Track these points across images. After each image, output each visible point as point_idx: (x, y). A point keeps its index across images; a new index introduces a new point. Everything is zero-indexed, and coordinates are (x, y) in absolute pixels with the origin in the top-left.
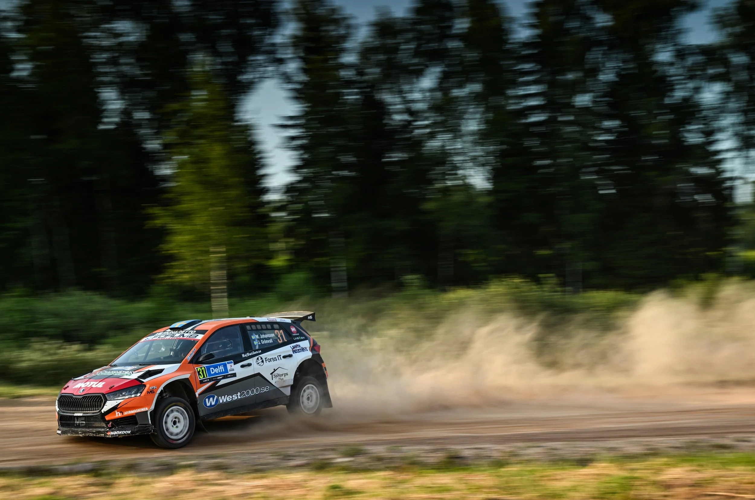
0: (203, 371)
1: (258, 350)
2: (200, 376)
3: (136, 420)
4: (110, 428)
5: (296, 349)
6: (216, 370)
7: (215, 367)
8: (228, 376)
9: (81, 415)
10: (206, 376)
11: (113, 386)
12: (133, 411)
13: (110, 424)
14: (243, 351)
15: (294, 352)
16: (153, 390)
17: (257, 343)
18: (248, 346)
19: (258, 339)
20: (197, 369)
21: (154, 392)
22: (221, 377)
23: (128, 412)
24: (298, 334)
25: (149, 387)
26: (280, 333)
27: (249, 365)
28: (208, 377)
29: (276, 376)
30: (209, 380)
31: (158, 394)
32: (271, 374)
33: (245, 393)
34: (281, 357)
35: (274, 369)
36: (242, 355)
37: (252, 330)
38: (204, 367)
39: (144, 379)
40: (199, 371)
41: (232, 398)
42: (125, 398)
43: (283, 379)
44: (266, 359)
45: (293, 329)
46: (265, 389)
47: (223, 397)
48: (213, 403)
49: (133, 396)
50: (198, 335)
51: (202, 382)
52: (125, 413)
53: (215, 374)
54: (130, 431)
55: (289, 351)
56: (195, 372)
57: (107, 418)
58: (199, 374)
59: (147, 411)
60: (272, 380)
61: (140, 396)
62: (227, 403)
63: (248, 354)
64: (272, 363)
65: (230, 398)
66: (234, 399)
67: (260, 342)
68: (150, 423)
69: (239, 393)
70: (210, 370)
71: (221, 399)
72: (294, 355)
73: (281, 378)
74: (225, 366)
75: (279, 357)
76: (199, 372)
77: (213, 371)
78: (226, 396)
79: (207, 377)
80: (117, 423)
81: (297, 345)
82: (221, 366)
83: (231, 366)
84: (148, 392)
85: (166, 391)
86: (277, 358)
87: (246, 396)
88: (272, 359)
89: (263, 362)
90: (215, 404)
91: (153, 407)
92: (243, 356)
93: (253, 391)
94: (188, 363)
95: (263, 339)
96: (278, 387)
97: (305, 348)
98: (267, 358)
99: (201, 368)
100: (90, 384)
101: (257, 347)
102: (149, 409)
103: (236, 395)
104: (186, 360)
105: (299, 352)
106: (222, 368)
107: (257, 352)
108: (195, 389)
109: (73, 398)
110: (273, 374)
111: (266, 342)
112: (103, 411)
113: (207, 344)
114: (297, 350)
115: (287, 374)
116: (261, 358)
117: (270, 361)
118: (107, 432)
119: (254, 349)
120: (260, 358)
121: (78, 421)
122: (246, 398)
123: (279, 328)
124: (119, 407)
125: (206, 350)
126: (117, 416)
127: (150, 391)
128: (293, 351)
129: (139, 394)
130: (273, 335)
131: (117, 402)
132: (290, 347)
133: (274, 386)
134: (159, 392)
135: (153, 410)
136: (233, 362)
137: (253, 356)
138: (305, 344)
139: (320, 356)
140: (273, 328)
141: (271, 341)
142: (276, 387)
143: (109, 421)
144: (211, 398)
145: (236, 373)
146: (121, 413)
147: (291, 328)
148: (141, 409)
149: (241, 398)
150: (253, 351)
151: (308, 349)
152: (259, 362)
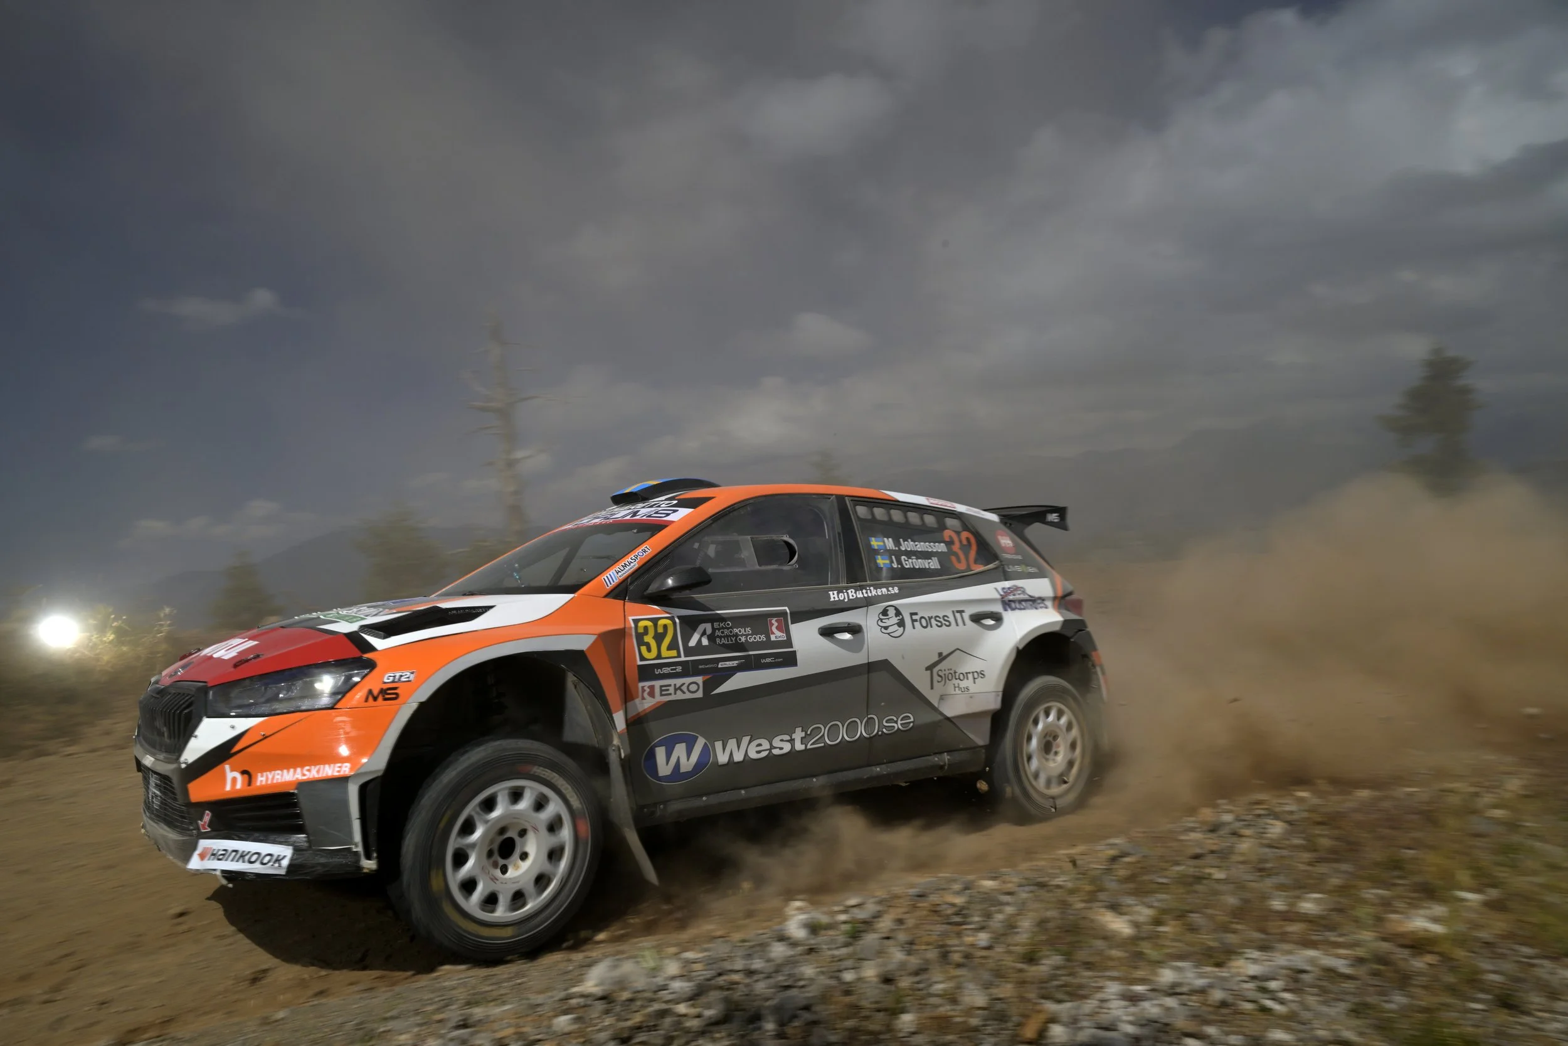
1: (886, 584)
2: (644, 649)
3: (300, 816)
5: (1011, 597)
8: (763, 661)
9: (151, 764)
11: (258, 656)
12: (291, 771)
15: (1007, 604)
16: (395, 688)
18: (854, 566)
19: (891, 552)
21: (397, 696)
22: (736, 663)
23: (270, 776)
24: (1020, 558)
27: (851, 629)
28: (680, 659)
29: (944, 678)
30: (679, 669)
31: (415, 706)
32: (927, 669)
33: (824, 731)
34: (966, 616)
35: (940, 654)
36: (831, 593)
37: (874, 520)
39: (383, 638)
40: (641, 630)
41: (770, 750)
42: (278, 711)
43: (968, 689)
44: (914, 617)
45: (1004, 542)
46: (899, 722)
47: (732, 743)
48: (687, 765)
50: (675, 512)
51: (646, 676)
52: (260, 779)
55: (990, 601)
57: (197, 792)
58: (640, 644)
59: (344, 780)
60: (932, 688)
62: (749, 766)
63: (853, 594)
64: (934, 631)
65: (759, 748)
66: (776, 752)
67: (899, 562)
69: (798, 730)
70: (689, 630)
71: (724, 749)
72: (1009, 617)
73: (965, 684)
75: (958, 615)
76: (642, 633)
79: (672, 656)
81: (1017, 588)
83: (779, 627)
84: (370, 692)
86: (951, 619)
87: (825, 743)
88: (933, 621)
89: (901, 624)
90: (699, 766)
91: (376, 761)
92: (832, 596)
93: (852, 727)
94: (606, 596)
95: (909, 554)
96: (948, 715)
97: (1040, 598)
98: (916, 614)
101: (887, 577)
102: (359, 769)
103: (787, 737)
104: (602, 584)
105: (1020, 609)
107: (884, 590)
110: (935, 670)
111: (918, 563)
112: (184, 758)
114: (1015, 601)
115: (982, 674)
116: (898, 613)
117: (929, 624)
119: (872, 580)
120: (892, 612)
122: (827, 749)
124: (238, 747)
126: (228, 786)
127: (387, 689)
128: (1004, 603)
130: (941, 548)
131: (233, 727)
132: (996, 589)
133: (935, 709)
134: (424, 699)
135: (380, 774)
136: (788, 611)
137: (868, 602)
138: (1040, 587)
139: (1086, 627)
140: (943, 527)
141: (933, 564)
142: (941, 714)
143: (201, 806)
144: (678, 746)
145: (794, 652)
146: (246, 776)
147: (1000, 537)
148: (322, 766)
149: (806, 750)
150: (870, 586)
151: (1049, 603)
152: (888, 623)
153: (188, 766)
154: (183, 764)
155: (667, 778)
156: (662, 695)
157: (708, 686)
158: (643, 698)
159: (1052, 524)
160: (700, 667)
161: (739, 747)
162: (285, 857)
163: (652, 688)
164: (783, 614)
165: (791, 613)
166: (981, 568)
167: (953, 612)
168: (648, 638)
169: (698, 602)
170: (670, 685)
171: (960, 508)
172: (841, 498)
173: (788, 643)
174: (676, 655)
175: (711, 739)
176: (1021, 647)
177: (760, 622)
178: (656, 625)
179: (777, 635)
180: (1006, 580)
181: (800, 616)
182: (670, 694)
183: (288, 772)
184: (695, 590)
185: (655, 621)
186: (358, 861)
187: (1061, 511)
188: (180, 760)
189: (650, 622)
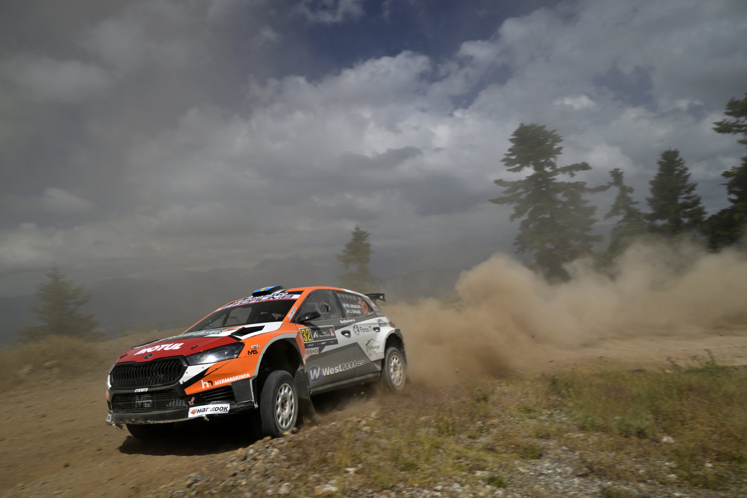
2: (304, 338)
3: (232, 393)
5: (380, 323)
6: (319, 334)
7: (319, 330)
8: (330, 342)
11: (198, 345)
12: (228, 379)
16: (256, 350)
17: (349, 311)
18: (343, 313)
19: (349, 308)
20: (301, 330)
21: (257, 353)
22: (325, 343)
25: (251, 347)
26: (363, 305)
28: (313, 342)
29: (370, 349)
30: (313, 345)
31: (262, 355)
32: (366, 345)
33: (345, 365)
34: (372, 328)
35: (368, 340)
37: (342, 298)
38: (308, 328)
39: (241, 336)
40: (303, 333)
41: (334, 371)
42: (216, 361)
43: (375, 352)
44: (361, 329)
46: (361, 363)
47: (326, 369)
48: (317, 376)
49: (228, 357)
50: (292, 296)
51: (307, 347)
52: (216, 383)
53: (319, 338)
55: (375, 324)
56: (299, 333)
57: (189, 391)
59: (248, 379)
60: (367, 352)
61: (237, 357)
62: (330, 377)
63: (345, 321)
65: (332, 371)
66: (336, 372)
67: (352, 311)
68: (252, 396)
69: (340, 365)
70: (314, 332)
71: (324, 371)
72: (381, 328)
73: (374, 350)
77: (316, 334)
78: (329, 368)
80: (203, 399)
81: (380, 320)
82: (323, 330)
83: (333, 331)
84: (249, 352)
86: (369, 329)
87: (346, 369)
88: (365, 329)
89: (358, 331)
91: (256, 373)
92: (341, 322)
93: (351, 365)
94: (290, 322)
95: (353, 309)
98: (361, 327)
102: (251, 375)
103: (337, 367)
104: (288, 318)
105: (383, 326)
107: (351, 320)
108: (302, 353)
110: (368, 346)
111: (356, 312)
112: (181, 381)
116: (357, 328)
117: (364, 331)
120: (356, 327)
122: (346, 372)
124: (206, 374)
126: (203, 387)
127: (252, 351)
130: (359, 307)
131: (203, 368)
132: (376, 320)
133: (368, 358)
134: (264, 353)
135: (256, 377)
136: (333, 326)
137: (349, 324)
138: (385, 319)
139: (400, 332)
140: (358, 301)
141: (359, 312)
142: (370, 361)
143: (191, 396)
144: (314, 370)
145: (337, 340)
146: (210, 383)
147: (372, 304)
148: (239, 376)
149: (342, 371)
150: (348, 319)
151: (388, 325)
152: (356, 330)
153: (184, 383)
154: (181, 383)
155: (313, 380)
156: (310, 353)
157: (320, 350)
158: (306, 354)
159: (381, 299)
160: (318, 344)
161: (327, 371)
162: (227, 407)
163: (308, 350)
164: (332, 327)
165: (335, 327)
166: (370, 314)
167: (368, 327)
168: (305, 335)
169: (312, 324)
170: (311, 350)
171: (360, 294)
172: (333, 291)
173: (335, 337)
174: (311, 340)
175: (321, 368)
176: (387, 338)
177: (327, 329)
178: (306, 331)
179: (332, 334)
180: (377, 317)
181: (337, 328)
182: (312, 353)
183: (227, 379)
184: (311, 320)
185: (305, 329)
186: (254, 404)
187: (383, 295)
188: (179, 383)
189: (304, 330)
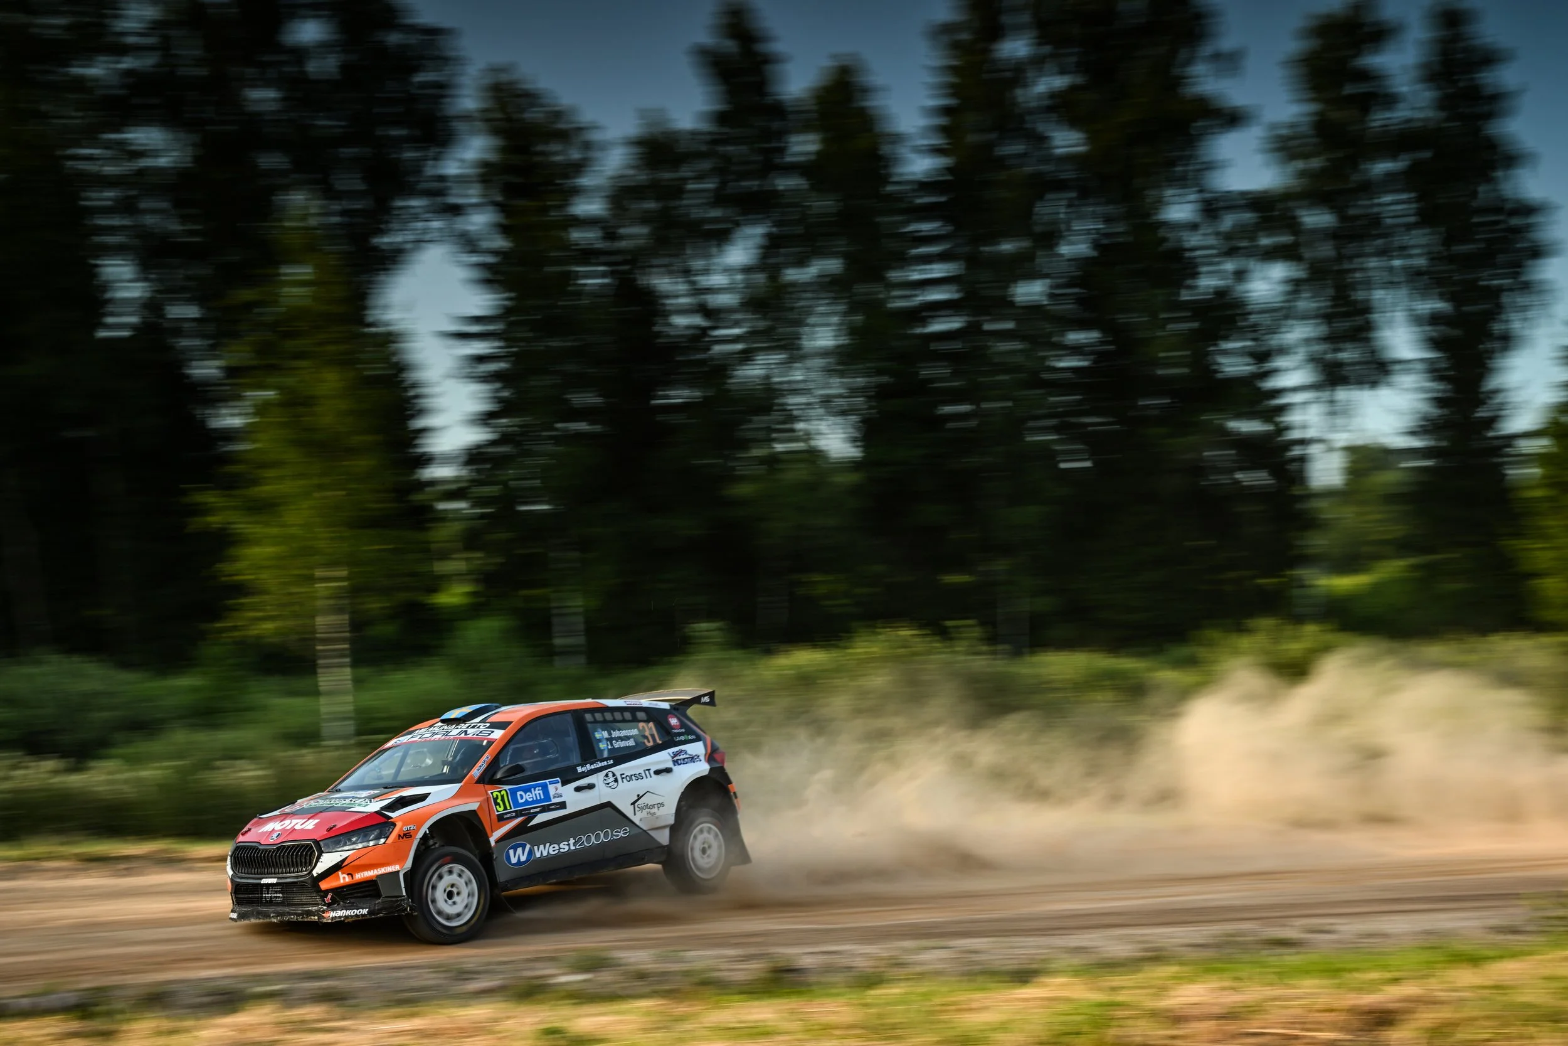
0: (502, 797)
1: (606, 759)
2: (498, 807)
3: (378, 890)
4: (329, 905)
5: (678, 757)
6: (528, 797)
7: (527, 790)
8: (551, 807)
9: (274, 881)
10: (508, 808)
11: (335, 826)
12: (372, 871)
13: (329, 896)
14: (579, 761)
15: (676, 762)
16: (409, 832)
17: (605, 745)
18: (589, 752)
19: (607, 739)
20: (492, 793)
21: (411, 837)
22: (538, 810)
23: (362, 875)
24: (683, 730)
25: (402, 829)
26: (648, 727)
27: (591, 787)
28: (513, 810)
29: (642, 809)
30: (514, 814)
31: (419, 840)
32: (632, 804)
34: (652, 772)
35: (638, 795)
36: (576, 768)
37: (595, 722)
38: (505, 790)
39: (393, 812)
40: (495, 796)
41: (559, 849)
42: (357, 848)
43: (654, 813)
44: (623, 776)
45: (674, 721)
46: (622, 832)
47: (542, 847)
48: (523, 858)
49: (372, 843)
50: (493, 732)
51: (501, 818)
52: (357, 876)
53: (527, 803)
54: (367, 910)
55: (665, 761)
56: (488, 799)
57: (324, 885)
58: (497, 804)
59: (398, 872)
60: (635, 815)
61: (384, 843)
62: (550, 859)
63: (589, 767)
64: (634, 783)
65: (554, 849)
66: (562, 850)
67: (612, 745)
68: (404, 894)
69: (572, 839)
70: (516, 794)
71: (538, 849)
72: (675, 768)
73: (652, 811)
74: (545, 788)
75: (647, 772)
76: (495, 799)
77: (522, 797)
79: (511, 808)
80: (342, 895)
81: (681, 751)
82: (537, 789)
83: (557, 789)
84: (399, 835)
85: (435, 835)
86: (643, 775)
87: (585, 845)
88: (633, 776)
89: (616, 781)
90: (528, 859)
91: (409, 864)
92: (579, 770)
93: (598, 837)
94: (476, 783)
95: (617, 739)
96: (645, 828)
97: (696, 755)
98: (623, 774)
99: (500, 792)
100: (291, 823)
101: (606, 755)
102: (401, 867)
103: (566, 843)
104: (472, 777)
105: (684, 764)
106: (538, 792)
107: (605, 762)
108: (488, 830)
109: (260, 851)
110: (636, 804)
111: (623, 744)
112: (315, 873)
113: (512, 747)
114: (680, 760)
115: (662, 804)
116: (614, 775)
117: (631, 779)
118: (323, 912)
119: (599, 758)
120: (610, 775)
121: (268, 894)
122: (585, 849)
123: (645, 718)
124: (344, 864)
125: (508, 758)
126: (342, 881)
127: (405, 833)
128: (674, 761)
129: (382, 841)
131: (339, 857)
132: (669, 753)
133: (637, 826)
134: (421, 837)
135: (409, 870)
137: (598, 771)
138: (697, 749)
139: (724, 771)
141: (631, 743)
142: (642, 829)
143: (327, 892)
144: (518, 849)
145: (565, 802)
146: (349, 876)
147: (670, 719)
148: (386, 867)
149: (576, 849)
150: (597, 761)
151: (702, 759)
152: (609, 781)
153: (319, 875)
154: (315, 875)
155: (514, 865)
157: (528, 821)
161: (545, 848)
163: (504, 824)
167: (644, 770)
170: (511, 822)
176: (686, 786)
178: (501, 794)
179: (555, 794)
180: (675, 747)
181: (566, 782)
187: (712, 694)
188: (313, 875)
189: (499, 794)
